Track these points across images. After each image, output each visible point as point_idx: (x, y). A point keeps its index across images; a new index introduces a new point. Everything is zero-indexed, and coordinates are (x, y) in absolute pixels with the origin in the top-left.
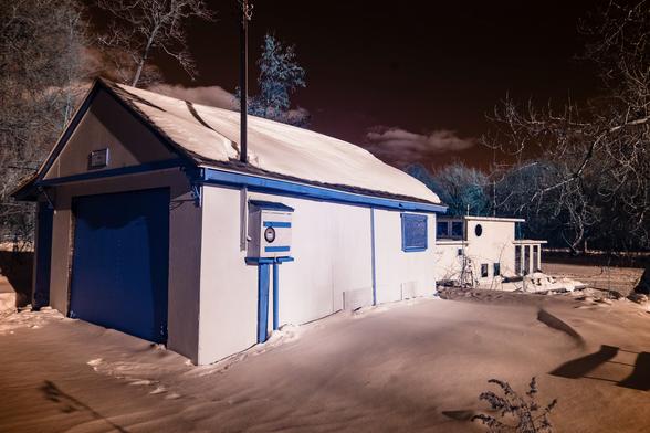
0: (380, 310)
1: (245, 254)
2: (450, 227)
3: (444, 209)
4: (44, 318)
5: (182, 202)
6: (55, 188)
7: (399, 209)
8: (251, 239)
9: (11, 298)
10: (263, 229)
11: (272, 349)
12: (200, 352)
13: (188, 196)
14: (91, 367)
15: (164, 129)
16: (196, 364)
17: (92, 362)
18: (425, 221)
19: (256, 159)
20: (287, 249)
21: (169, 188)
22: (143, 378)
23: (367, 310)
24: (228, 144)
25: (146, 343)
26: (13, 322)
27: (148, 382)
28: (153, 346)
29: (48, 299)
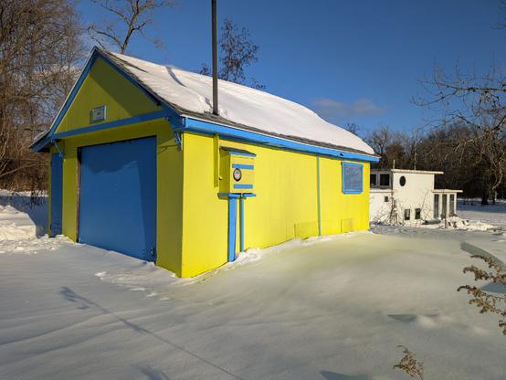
0: (325, 239)
1: (217, 190)
2: (378, 179)
3: (377, 159)
4: (59, 243)
5: (166, 147)
6: (64, 141)
7: (341, 158)
8: (222, 178)
9: (33, 229)
10: (232, 170)
11: (239, 266)
12: (183, 267)
13: (172, 142)
14: (99, 278)
15: (151, 87)
16: (180, 277)
17: (99, 274)
18: (361, 169)
19: (226, 113)
20: (251, 187)
21: (155, 136)
22: (139, 285)
23: (314, 239)
24: (202, 100)
25: (140, 261)
26: (35, 245)
27: (143, 289)
28: (145, 263)
29: (61, 229)
